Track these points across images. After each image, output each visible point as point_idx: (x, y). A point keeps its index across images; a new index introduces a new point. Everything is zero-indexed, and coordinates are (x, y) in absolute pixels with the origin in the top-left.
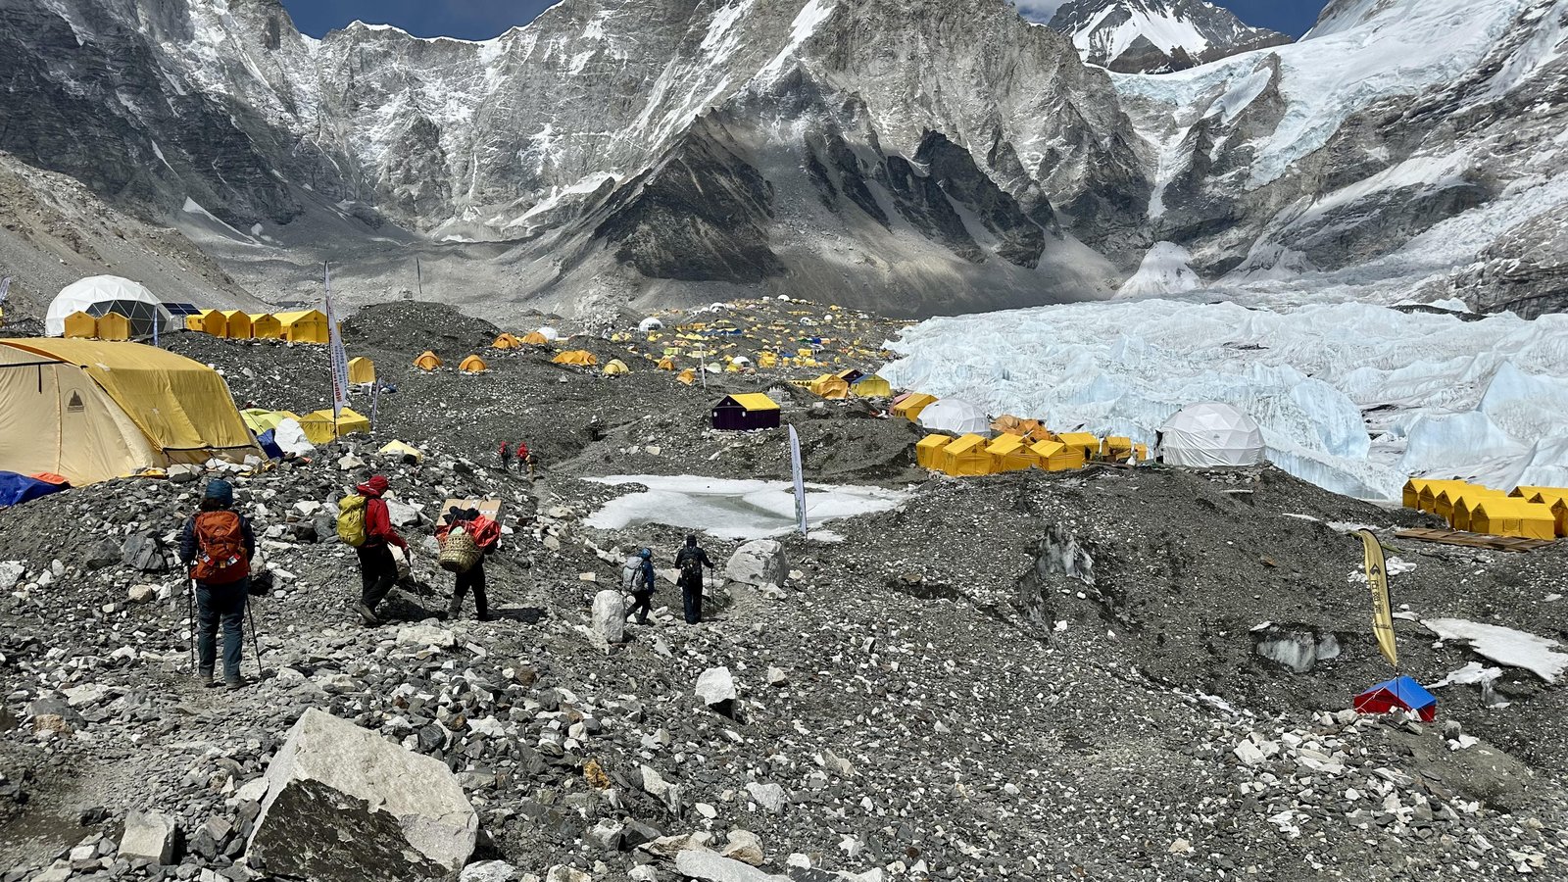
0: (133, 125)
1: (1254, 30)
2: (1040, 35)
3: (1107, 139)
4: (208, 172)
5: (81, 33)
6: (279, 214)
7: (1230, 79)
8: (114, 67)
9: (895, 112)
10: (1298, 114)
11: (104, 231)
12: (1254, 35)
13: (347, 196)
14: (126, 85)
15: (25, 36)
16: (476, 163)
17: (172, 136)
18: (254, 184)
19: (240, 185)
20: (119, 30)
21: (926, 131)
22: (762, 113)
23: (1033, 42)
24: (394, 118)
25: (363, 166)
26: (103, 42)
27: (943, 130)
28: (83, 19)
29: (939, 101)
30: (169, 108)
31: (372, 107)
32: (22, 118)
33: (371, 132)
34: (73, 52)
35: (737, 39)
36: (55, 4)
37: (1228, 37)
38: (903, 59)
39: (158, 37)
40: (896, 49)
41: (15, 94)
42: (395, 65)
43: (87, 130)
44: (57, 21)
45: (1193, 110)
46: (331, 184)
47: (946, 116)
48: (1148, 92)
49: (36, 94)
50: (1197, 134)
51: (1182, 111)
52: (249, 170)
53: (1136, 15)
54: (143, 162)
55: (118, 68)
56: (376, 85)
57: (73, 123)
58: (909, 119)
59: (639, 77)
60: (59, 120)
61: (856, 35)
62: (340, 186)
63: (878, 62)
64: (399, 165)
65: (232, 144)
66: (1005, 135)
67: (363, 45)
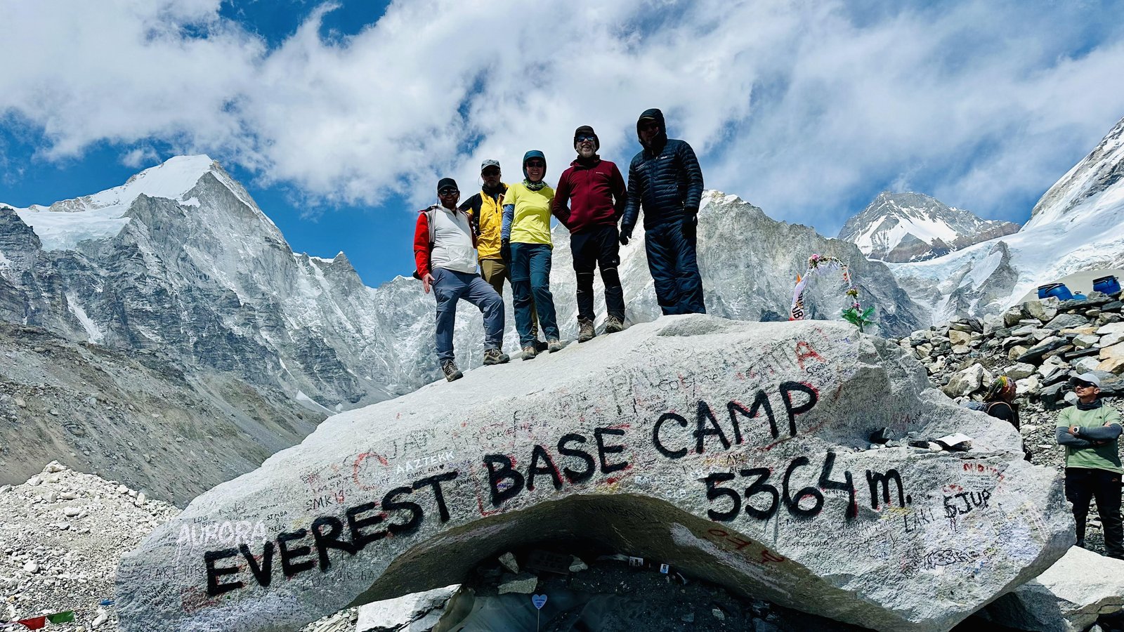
0: (269, 349)
1: (990, 222)
2: (834, 244)
3: (892, 307)
4: (312, 374)
5: (243, 298)
6: (353, 396)
7: (973, 261)
8: (259, 316)
9: (740, 301)
10: (1027, 280)
11: (294, 416)
12: (990, 226)
13: (392, 382)
14: (266, 326)
15: (211, 303)
16: (471, 354)
17: (291, 354)
18: (338, 379)
19: (329, 380)
20: (263, 295)
21: (763, 311)
22: (652, 309)
23: (830, 249)
24: (421, 331)
25: (402, 362)
26: (254, 303)
27: (775, 309)
28: (243, 290)
29: (769, 291)
30: (289, 338)
31: (407, 325)
32: (209, 351)
33: (407, 341)
34: (237, 310)
35: (632, 265)
36: (229, 283)
37: (972, 228)
38: (742, 268)
39: (283, 296)
40: (736, 262)
41: (206, 337)
42: (421, 299)
43: (244, 355)
44: (230, 293)
45: (951, 283)
46: (382, 375)
47: (776, 300)
48: (916, 274)
49: (219, 337)
50: (956, 298)
51: (944, 285)
52: (335, 371)
53: (902, 221)
54: (274, 371)
55: (262, 317)
56: (409, 312)
57: (236, 352)
58: (750, 304)
59: (570, 292)
60: (230, 350)
61: (709, 256)
62: (388, 376)
63: (725, 271)
64: (424, 359)
65: (326, 356)
66: (819, 309)
67: (402, 289)
